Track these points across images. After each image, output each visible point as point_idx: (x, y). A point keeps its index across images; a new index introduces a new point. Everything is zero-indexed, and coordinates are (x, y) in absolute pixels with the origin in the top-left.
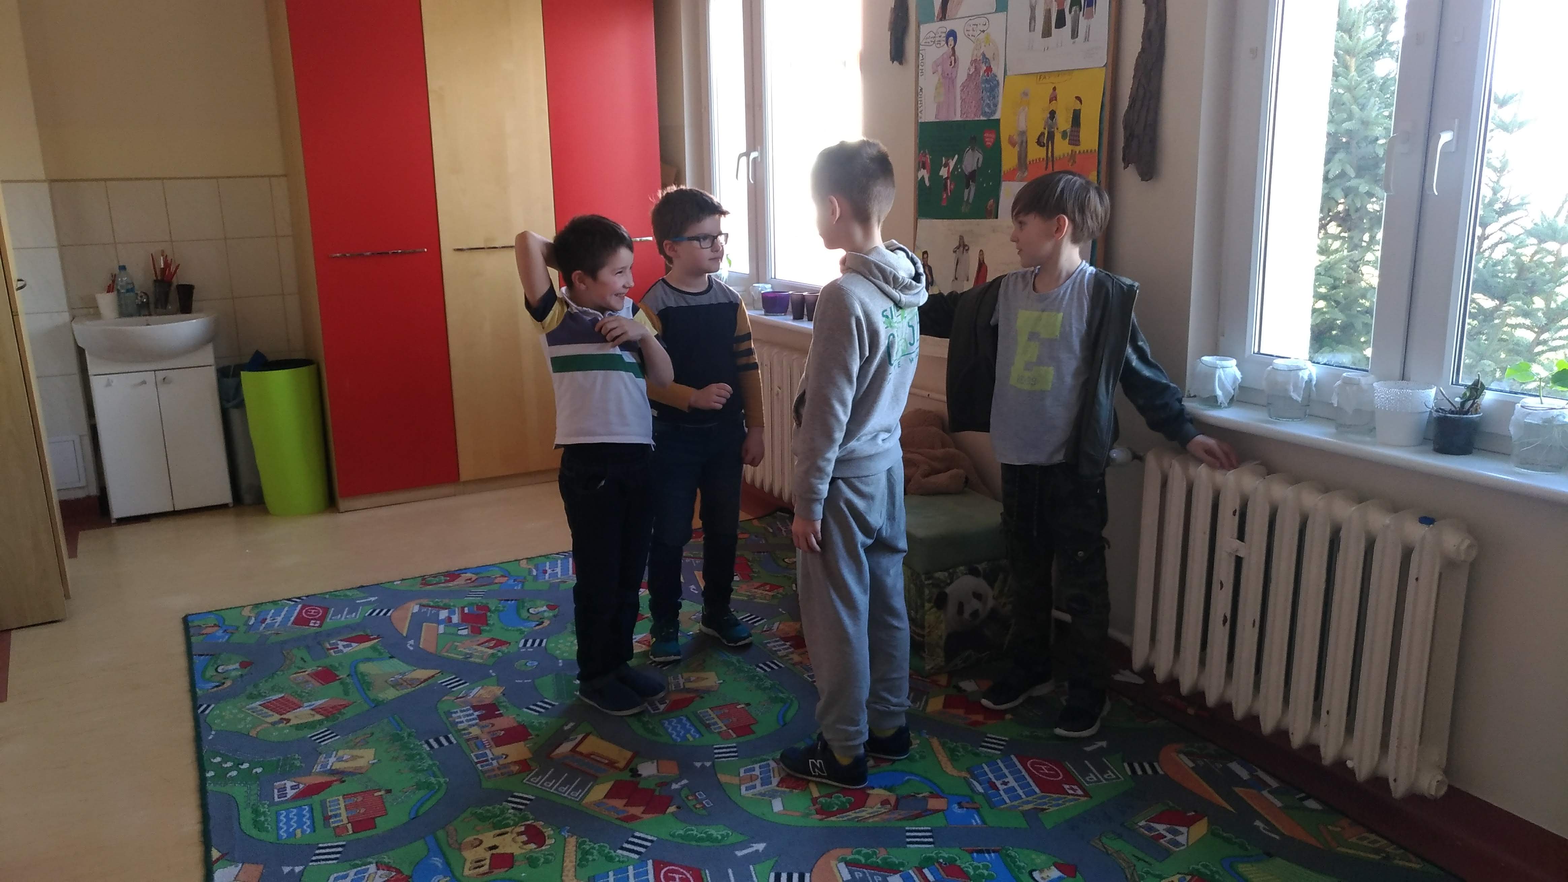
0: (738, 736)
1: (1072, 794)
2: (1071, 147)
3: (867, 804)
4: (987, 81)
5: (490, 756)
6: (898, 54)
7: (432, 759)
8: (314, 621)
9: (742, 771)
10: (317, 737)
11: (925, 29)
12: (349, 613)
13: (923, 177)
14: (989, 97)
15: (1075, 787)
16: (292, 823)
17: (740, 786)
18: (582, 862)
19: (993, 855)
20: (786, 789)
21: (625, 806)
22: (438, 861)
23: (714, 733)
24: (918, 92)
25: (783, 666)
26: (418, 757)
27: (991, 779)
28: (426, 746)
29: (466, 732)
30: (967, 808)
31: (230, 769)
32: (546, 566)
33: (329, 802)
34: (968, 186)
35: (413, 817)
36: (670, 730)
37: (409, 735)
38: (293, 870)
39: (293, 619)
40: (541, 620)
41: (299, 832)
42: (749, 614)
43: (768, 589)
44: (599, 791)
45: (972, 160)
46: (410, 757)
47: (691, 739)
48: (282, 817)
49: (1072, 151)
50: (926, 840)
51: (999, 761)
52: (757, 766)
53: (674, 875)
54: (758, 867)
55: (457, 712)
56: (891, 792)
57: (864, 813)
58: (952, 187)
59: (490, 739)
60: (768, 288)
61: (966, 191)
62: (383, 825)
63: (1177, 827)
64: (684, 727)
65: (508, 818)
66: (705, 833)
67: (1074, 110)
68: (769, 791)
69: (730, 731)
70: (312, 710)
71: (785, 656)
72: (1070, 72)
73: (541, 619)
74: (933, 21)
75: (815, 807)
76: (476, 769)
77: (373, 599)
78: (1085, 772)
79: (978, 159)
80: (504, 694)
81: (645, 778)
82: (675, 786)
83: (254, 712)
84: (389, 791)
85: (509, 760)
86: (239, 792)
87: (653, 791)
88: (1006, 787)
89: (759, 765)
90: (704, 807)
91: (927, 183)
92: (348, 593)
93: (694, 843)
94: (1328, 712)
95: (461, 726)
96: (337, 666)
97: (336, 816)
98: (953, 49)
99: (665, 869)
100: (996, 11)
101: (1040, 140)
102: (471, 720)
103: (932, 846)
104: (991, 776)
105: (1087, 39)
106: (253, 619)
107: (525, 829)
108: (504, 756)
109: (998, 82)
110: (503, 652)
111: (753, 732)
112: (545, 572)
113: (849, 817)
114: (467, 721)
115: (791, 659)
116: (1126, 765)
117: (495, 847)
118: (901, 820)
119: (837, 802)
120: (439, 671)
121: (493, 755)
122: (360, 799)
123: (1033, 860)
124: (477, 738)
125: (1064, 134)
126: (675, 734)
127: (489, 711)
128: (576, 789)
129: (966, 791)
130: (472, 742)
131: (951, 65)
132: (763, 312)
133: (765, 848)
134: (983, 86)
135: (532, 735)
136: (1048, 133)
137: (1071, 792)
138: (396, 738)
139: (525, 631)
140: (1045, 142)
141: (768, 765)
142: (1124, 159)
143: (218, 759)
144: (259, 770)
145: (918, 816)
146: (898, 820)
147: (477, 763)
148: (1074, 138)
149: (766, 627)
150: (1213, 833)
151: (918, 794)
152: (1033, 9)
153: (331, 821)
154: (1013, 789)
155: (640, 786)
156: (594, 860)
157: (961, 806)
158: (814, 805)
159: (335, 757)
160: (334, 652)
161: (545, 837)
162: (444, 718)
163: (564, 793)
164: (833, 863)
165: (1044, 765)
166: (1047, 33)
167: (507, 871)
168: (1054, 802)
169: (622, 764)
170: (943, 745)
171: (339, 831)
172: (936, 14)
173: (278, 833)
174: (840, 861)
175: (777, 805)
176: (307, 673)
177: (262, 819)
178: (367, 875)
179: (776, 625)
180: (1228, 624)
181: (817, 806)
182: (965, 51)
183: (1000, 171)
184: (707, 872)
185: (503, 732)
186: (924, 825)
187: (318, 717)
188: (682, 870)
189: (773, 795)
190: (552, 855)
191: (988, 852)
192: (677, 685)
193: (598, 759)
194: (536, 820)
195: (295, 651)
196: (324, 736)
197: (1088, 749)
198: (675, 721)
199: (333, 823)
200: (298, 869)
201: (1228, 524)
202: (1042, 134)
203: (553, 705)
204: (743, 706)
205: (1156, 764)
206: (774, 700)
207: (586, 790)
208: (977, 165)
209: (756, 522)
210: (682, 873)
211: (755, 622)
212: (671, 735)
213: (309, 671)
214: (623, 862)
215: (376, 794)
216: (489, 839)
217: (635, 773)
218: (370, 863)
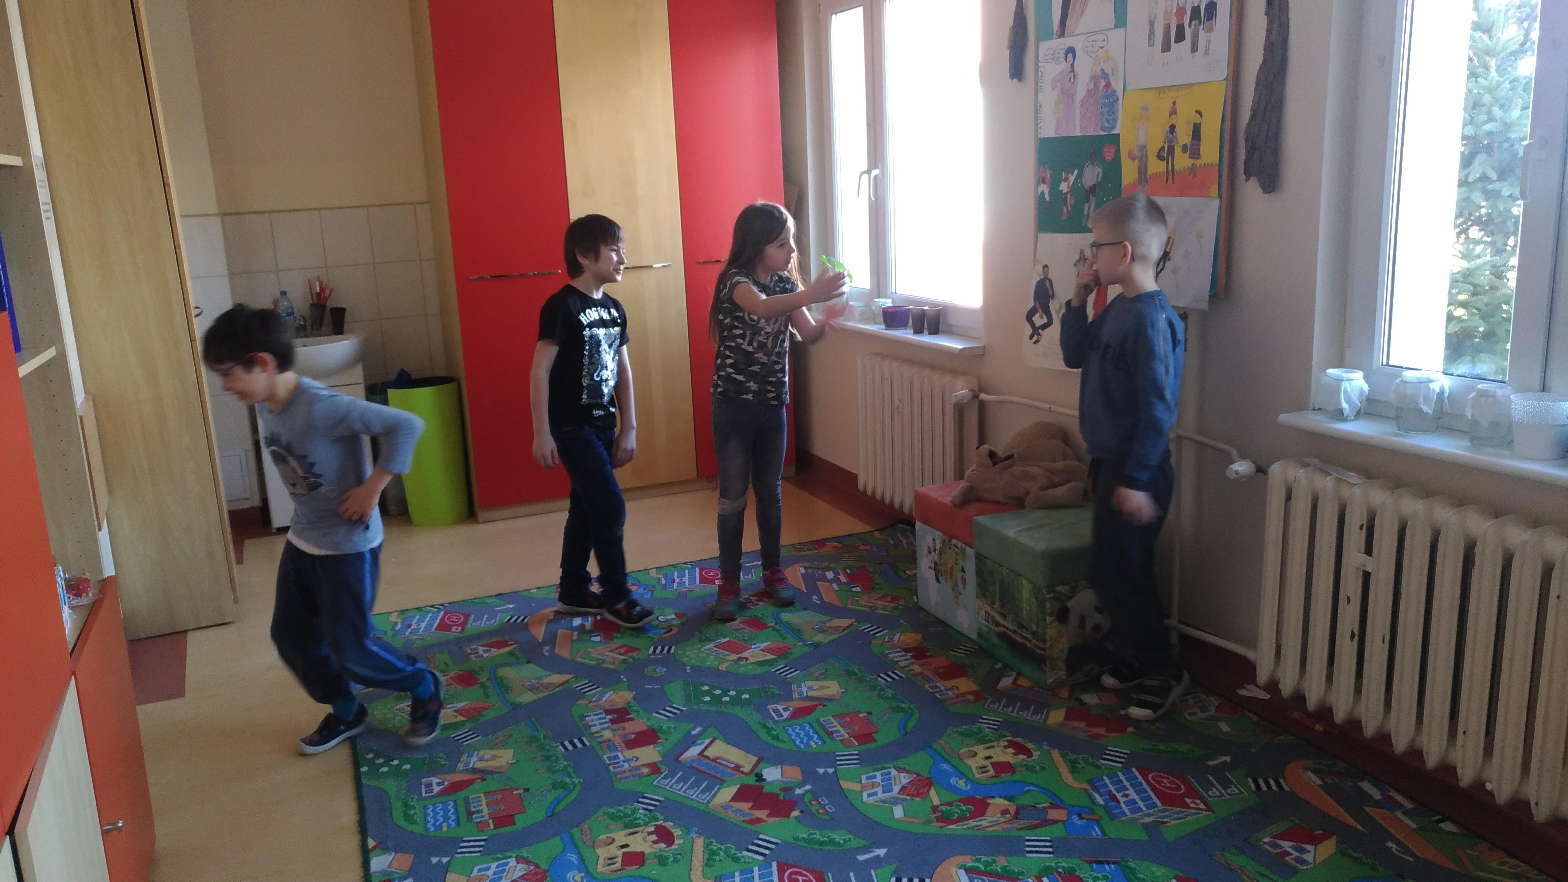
0: (860, 745)
1: (1194, 808)
2: (1191, 161)
3: (987, 813)
4: (1106, 97)
5: (622, 758)
6: (1017, 71)
7: (566, 760)
8: (456, 627)
9: (864, 777)
10: (459, 737)
11: (1044, 46)
12: (489, 619)
13: (1043, 193)
14: (1108, 112)
15: (1198, 801)
16: (438, 817)
17: (862, 791)
18: (709, 862)
19: (1112, 866)
20: (907, 797)
21: (750, 809)
22: (573, 858)
23: (836, 740)
24: (1037, 108)
25: (904, 677)
26: (554, 758)
27: (1111, 791)
28: (561, 748)
29: (598, 735)
30: (1086, 819)
31: (382, 765)
32: (674, 576)
33: (472, 798)
34: (1088, 200)
35: (549, 815)
36: (793, 737)
37: (545, 737)
38: (440, 861)
39: (436, 624)
40: (670, 628)
41: (445, 825)
42: (870, 625)
43: (889, 600)
44: (726, 794)
45: (1092, 175)
46: (547, 758)
47: (814, 746)
48: (429, 811)
49: (1193, 164)
50: (1046, 849)
51: (1119, 774)
52: (878, 774)
53: (798, 877)
54: (879, 871)
55: (590, 716)
56: (1011, 802)
57: (985, 822)
58: (1072, 201)
59: (621, 742)
60: (888, 303)
61: (1086, 206)
62: (522, 822)
63: (1304, 846)
64: (807, 734)
65: (639, 819)
66: (828, 837)
67: (1195, 124)
68: (890, 798)
69: (852, 738)
70: (455, 711)
71: (907, 667)
72: (1190, 86)
73: (669, 626)
74: (1051, 38)
75: (935, 815)
76: (609, 771)
77: (511, 606)
78: (1208, 786)
79: (1098, 173)
80: (634, 699)
81: (770, 783)
82: (798, 791)
83: (402, 713)
84: (527, 790)
85: (639, 763)
86: (390, 786)
87: (778, 795)
88: (1127, 799)
89: (879, 772)
90: (827, 811)
91: (1047, 198)
92: (487, 601)
93: (816, 846)
94: (1464, 733)
95: (594, 729)
96: (477, 668)
97: (478, 812)
98: (1072, 65)
99: (790, 871)
100: (1115, 28)
101: (1161, 154)
102: (603, 723)
103: (1052, 855)
104: (1112, 788)
105: (1207, 53)
106: (400, 624)
107: (655, 829)
108: (635, 759)
109: (1117, 97)
110: (633, 658)
111: (875, 741)
112: (673, 581)
113: (969, 826)
114: (600, 724)
115: (912, 670)
116: (1250, 781)
117: (626, 846)
118: (1021, 829)
119: (957, 810)
120: (572, 676)
121: (624, 757)
122: (500, 797)
123: (1153, 872)
124: (609, 741)
125: (1184, 148)
126: (799, 740)
127: (620, 715)
128: (703, 792)
129: (1086, 802)
130: (605, 744)
131: (1070, 81)
132: (883, 326)
133: (887, 853)
134: (1103, 101)
135: (660, 739)
136: (1169, 147)
137: (1193, 805)
138: (532, 740)
139: (654, 638)
140: (1165, 155)
141: (890, 773)
142: (1245, 173)
143: (371, 756)
144: (408, 767)
145: (1037, 826)
146: (1018, 829)
147: (609, 765)
148: (1194, 151)
149: (887, 637)
150: (1341, 852)
151: (1039, 804)
152: (1152, 23)
153: (474, 816)
154: (1134, 802)
155: (765, 790)
156: (720, 860)
157: (1080, 817)
158: (934, 813)
159: (476, 756)
160: (475, 657)
161: (674, 836)
162: (578, 720)
163: (692, 795)
164: (953, 870)
165: (1166, 778)
166: (1166, 48)
167: (638, 869)
168: (1175, 816)
169: (747, 769)
170: (1064, 756)
171: (481, 826)
172: (1055, 32)
173: (426, 826)
174: (960, 868)
175: (898, 812)
176: (450, 676)
177: (412, 812)
178: (507, 868)
179: (897, 636)
180: (1356, 639)
181: (938, 814)
182: (1085, 67)
183: (1121, 184)
184: (829, 874)
185: (633, 736)
186: (1045, 834)
187: (460, 718)
188: (805, 873)
189: (894, 802)
190: (680, 854)
191: (1108, 863)
192: (801, 693)
193: (724, 763)
194: (665, 821)
195: (439, 656)
196: (465, 737)
197: (1211, 763)
198: (799, 728)
199: (477, 818)
200: (445, 860)
201: (1355, 539)
202: (1163, 148)
203: (682, 711)
204: (865, 714)
205: (1281, 781)
206: (896, 710)
207: (713, 793)
208: (1097, 178)
209: (877, 534)
210: (805, 876)
211: (877, 633)
212: (794, 741)
213: (452, 674)
214: (749, 863)
215: (514, 793)
216: (621, 837)
217: (760, 777)
218: (512, 857)
